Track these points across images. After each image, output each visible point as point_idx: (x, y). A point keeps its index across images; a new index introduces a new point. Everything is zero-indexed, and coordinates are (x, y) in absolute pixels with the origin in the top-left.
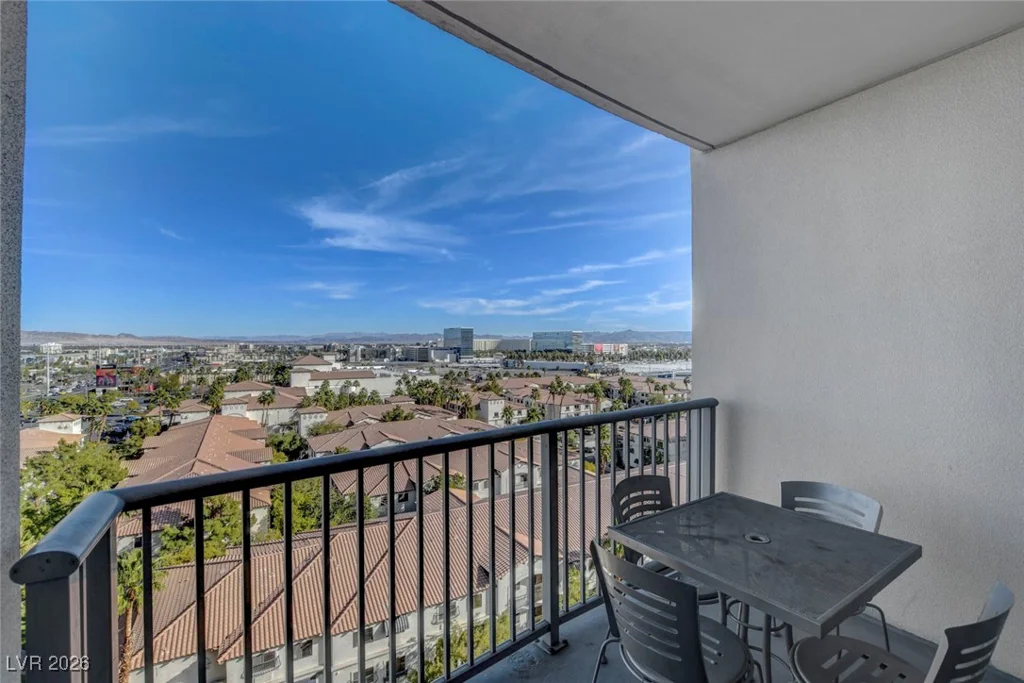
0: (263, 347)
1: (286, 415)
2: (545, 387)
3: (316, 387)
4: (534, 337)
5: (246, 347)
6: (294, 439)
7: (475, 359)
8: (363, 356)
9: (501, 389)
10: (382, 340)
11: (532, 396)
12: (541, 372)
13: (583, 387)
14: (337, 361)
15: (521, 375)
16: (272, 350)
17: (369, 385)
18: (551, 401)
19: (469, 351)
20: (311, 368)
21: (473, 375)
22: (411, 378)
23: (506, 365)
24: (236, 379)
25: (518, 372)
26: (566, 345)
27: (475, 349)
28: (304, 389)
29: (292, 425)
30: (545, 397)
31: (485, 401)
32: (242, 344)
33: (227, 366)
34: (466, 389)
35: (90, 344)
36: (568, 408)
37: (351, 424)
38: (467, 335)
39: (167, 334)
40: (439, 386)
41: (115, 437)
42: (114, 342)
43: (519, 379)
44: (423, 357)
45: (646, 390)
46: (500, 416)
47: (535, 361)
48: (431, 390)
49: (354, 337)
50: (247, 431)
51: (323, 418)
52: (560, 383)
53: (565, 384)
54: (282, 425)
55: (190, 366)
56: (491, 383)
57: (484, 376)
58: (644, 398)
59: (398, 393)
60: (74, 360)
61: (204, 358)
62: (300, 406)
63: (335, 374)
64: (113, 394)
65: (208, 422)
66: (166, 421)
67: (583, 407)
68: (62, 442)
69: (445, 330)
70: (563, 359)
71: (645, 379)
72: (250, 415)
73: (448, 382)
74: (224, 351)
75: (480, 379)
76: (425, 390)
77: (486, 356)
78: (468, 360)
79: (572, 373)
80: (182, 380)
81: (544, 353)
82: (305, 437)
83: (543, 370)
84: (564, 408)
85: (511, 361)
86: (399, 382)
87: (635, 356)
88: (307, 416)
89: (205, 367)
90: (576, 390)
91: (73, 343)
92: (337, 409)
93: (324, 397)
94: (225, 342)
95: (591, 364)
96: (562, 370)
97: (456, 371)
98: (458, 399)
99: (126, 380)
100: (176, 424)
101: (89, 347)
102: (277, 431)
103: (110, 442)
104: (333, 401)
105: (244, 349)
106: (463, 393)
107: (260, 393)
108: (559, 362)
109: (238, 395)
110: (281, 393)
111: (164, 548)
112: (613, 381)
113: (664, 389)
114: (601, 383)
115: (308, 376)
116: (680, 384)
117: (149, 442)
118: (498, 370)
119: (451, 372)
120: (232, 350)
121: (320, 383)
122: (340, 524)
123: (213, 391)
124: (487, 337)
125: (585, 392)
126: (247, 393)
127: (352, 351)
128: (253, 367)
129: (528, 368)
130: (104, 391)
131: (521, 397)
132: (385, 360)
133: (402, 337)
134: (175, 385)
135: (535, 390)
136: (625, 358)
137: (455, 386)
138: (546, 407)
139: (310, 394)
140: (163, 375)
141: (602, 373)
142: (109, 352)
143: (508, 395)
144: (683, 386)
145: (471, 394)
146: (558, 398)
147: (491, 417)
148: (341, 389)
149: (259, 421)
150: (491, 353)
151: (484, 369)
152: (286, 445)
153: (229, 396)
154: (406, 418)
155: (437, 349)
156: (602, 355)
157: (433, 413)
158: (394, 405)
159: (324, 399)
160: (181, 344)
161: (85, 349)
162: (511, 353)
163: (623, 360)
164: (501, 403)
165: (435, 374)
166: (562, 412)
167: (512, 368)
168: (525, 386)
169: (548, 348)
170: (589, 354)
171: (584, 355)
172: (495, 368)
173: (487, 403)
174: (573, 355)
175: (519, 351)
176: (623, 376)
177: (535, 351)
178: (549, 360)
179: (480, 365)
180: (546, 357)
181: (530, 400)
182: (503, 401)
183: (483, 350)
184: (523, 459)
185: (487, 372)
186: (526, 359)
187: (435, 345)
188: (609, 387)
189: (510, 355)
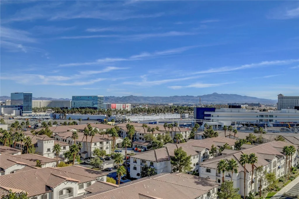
2: (81, 131)
4: (73, 99)
7: (33, 113)
9: (52, 132)
11: (72, 137)
12: (77, 121)
13: (105, 130)
15: (65, 124)
18: (85, 140)
19: (29, 108)
21: (32, 124)
23: (54, 117)
25: (63, 121)
26: (93, 104)
27: (33, 107)
30: (81, 137)
31: (41, 141)
34: (28, 134)
36: (95, 144)
38: (28, 97)
40: (8, 132)
43: (64, 126)
45: (142, 131)
46: (52, 151)
47: (74, 114)
52: (90, 128)
53: (93, 129)
56: (44, 129)
57: (40, 125)
58: (141, 136)
67: (105, 143)
69: (12, 94)
70: (92, 113)
71: (142, 125)
73: (14, 129)
75: (36, 126)
77: (41, 111)
78: (28, 114)
79: (97, 122)
81: (80, 110)
83: (79, 120)
84: (93, 144)
85: (58, 115)
87: (135, 111)
90: (100, 132)
95: (109, 116)
96: (91, 120)
97: (20, 122)
98: (22, 140)
106: (26, 137)
108: (89, 115)
113: (153, 130)
114: (115, 128)
118: (49, 120)
119: (16, 122)
124: (41, 99)
125: (106, 133)
129: (69, 119)
131: (65, 138)
135: (74, 133)
136: (129, 112)
137: (19, 132)
138: (82, 143)
141: (116, 122)
143: (56, 137)
145: (31, 137)
146: (89, 138)
147: (45, 151)
150: (44, 109)
151: (40, 120)
155: (6, 107)
156: (115, 110)
162: (58, 109)
163: (128, 113)
164: (52, 142)
165: (4, 124)
166: (92, 147)
167: (58, 119)
168: (68, 131)
169: (82, 106)
170: (108, 110)
171: (104, 111)
172: (47, 119)
173: (43, 143)
174: (98, 110)
175: (63, 108)
176: (129, 123)
177: (73, 108)
178: (83, 114)
179: (37, 117)
180: (81, 112)
181: (71, 140)
182: (53, 141)
183: (39, 107)
184: (68, 179)
185: (42, 122)
186: (68, 113)
187: (4, 104)
188: (120, 130)
189: (57, 111)
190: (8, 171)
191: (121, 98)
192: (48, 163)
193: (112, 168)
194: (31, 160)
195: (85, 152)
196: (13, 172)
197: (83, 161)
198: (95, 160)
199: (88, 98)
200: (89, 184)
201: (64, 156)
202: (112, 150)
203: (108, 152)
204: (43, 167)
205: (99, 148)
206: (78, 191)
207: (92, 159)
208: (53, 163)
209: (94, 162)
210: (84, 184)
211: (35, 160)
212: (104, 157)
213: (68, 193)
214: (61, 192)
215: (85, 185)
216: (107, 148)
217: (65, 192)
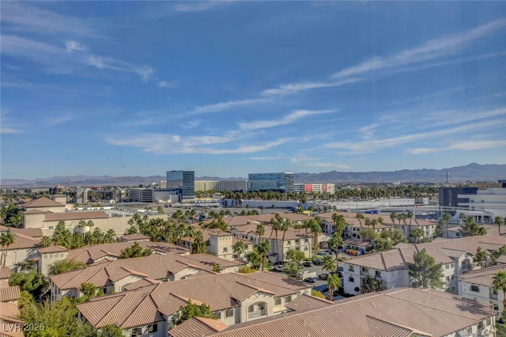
2: (266, 223)
3: (50, 228)
4: (249, 178)
6: (36, 278)
7: (196, 199)
8: (90, 198)
9: (226, 227)
10: (105, 182)
11: (257, 232)
12: (259, 210)
13: (300, 223)
14: (67, 203)
15: (243, 214)
17: (102, 226)
18: (274, 236)
19: (190, 191)
20: (44, 210)
22: (142, 217)
23: (225, 204)
25: (238, 210)
26: (279, 185)
27: (196, 190)
28: (40, 229)
29: (30, 264)
30: (268, 232)
31: (215, 237)
36: (289, 243)
37: (90, 262)
38: (188, 177)
40: (170, 225)
43: (242, 217)
44: (148, 197)
45: (356, 224)
46: (229, 251)
47: (252, 200)
48: (163, 228)
49: (78, 180)
51: (63, 256)
52: (280, 220)
53: (285, 220)
54: (19, 265)
56: (215, 220)
57: (207, 215)
58: (356, 232)
59: (131, 232)
62: (39, 246)
63: (68, 215)
67: (302, 242)
69: (168, 173)
70: (278, 198)
71: (355, 215)
73: (177, 220)
75: (203, 217)
76: (158, 229)
77: (206, 197)
78: (189, 200)
79: (287, 210)
81: (260, 193)
83: (261, 208)
84: (286, 243)
85: (229, 201)
86: (131, 222)
87: (342, 194)
88: (48, 255)
90: (295, 226)
92: (75, 247)
95: (304, 202)
96: (277, 208)
98: (191, 236)
104: (70, 240)
108: (274, 201)
110: (18, 234)
112: (328, 217)
113: (374, 223)
114: (316, 219)
115: (42, 217)
116: (387, 219)
118: (219, 209)
119: (179, 211)
121: (55, 224)
124: (205, 178)
125: (303, 227)
127: (79, 194)
129: (247, 207)
131: (245, 233)
132: (111, 201)
133: (125, 179)
135: (258, 227)
136: (333, 196)
138: (270, 241)
139: (47, 234)
141: (315, 211)
143: (233, 231)
144: (390, 222)
145: (200, 231)
146: (280, 233)
147: (220, 252)
148: (76, 229)
150: (211, 193)
152: (28, 284)
154: (144, 254)
155: (160, 190)
156: (312, 194)
157: (168, 250)
158: (132, 243)
159: (62, 238)
162: (229, 193)
163: (331, 198)
164: (230, 239)
165: (163, 213)
166: (284, 246)
167: (231, 207)
168: (248, 223)
169: (263, 189)
170: (301, 193)
171: (296, 194)
172: (216, 207)
173: (217, 239)
174: (286, 194)
175: (236, 191)
176: (335, 213)
177: (251, 191)
178: (265, 199)
179: (201, 205)
180: (262, 197)
181: (254, 236)
182: (231, 237)
183: (203, 190)
184: (260, 289)
185: (209, 211)
186: (243, 198)
187: (158, 187)
188: (323, 222)
189: (228, 195)
190: (178, 276)
191: (318, 175)
192: (228, 267)
193: (315, 278)
194: (206, 263)
195: (274, 254)
196: (184, 278)
197: (272, 268)
198: (290, 265)
199: (272, 176)
200: (289, 299)
201: (245, 259)
202: (312, 252)
203: (308, 255)
204: (222, 272)
205: (295, 249)
206: (274, 309)
207: (287, 265)
208: (234, 268)
209: (290, 269)
210: (282, 298)
211: (211, 264)
212: (302, 262)
213: (260, 310)
214: (251, 309)
215: (283, 300)
216: (306, 249)
217: (256, 308)
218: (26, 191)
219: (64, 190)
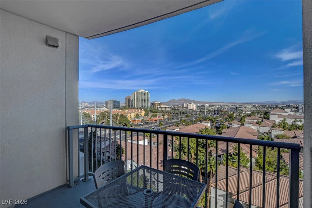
0: (261, 105)
1: (267, 130)
3: (280, 121)
5: (255, 105)
6: (269, 138)
14: (291, 111)
16: (265, 107)
20: (279, 113)
24: (250, 116)
29: (269, 133)
32: (254, 104)
33: (248, 111)
35: (214, 104)
37: (295, 137)
39: (232, 102)
41: (217, 128)
42: (219, 104)
50: (251, 132)
51: (282, 132)
54: (265, 132)
55: (237, 111)
60: (210, 108)
61: (241, 109)
62: (272, 127)
63: (290, 116)
64: (218, 117)
65: (239, 127)
66: (229, 125)
68: (206, 127)
72: (253, 127)
74: (247, 107)
80: (235, 115)
82: (273, 138)
88: (275, 131)
89: (241, 111)
91: (211, 104)
92: (289, 130)
93: (283, 125)
94: (248, 104)
99: (221, 114)
100: (231, 127)
101: (214, 105)
102: (263, 134)
103: (216, 129)
104: (287, 127)
105: (254, 106)
107: (257, 120)
109: (250, 121)
110: (265, 122)
111: (224, 160)
115: (277, 116)
117: (224, 131)
120: (250, 106)
121: (282, 119)
122: (285, 174)
123: (242, 119)
126: (253, 120)
128: (256, 112)
130: (216, 116)
134: (232, 116)
139: (277, 123)
140: (229, 113)
142: (218, 106)
148: (293, 122)
149: (256, 130)
153: (246, 121)
160: (235, 104)
161: (213, 105)
218: (276, 106)
219: (294, 106)
